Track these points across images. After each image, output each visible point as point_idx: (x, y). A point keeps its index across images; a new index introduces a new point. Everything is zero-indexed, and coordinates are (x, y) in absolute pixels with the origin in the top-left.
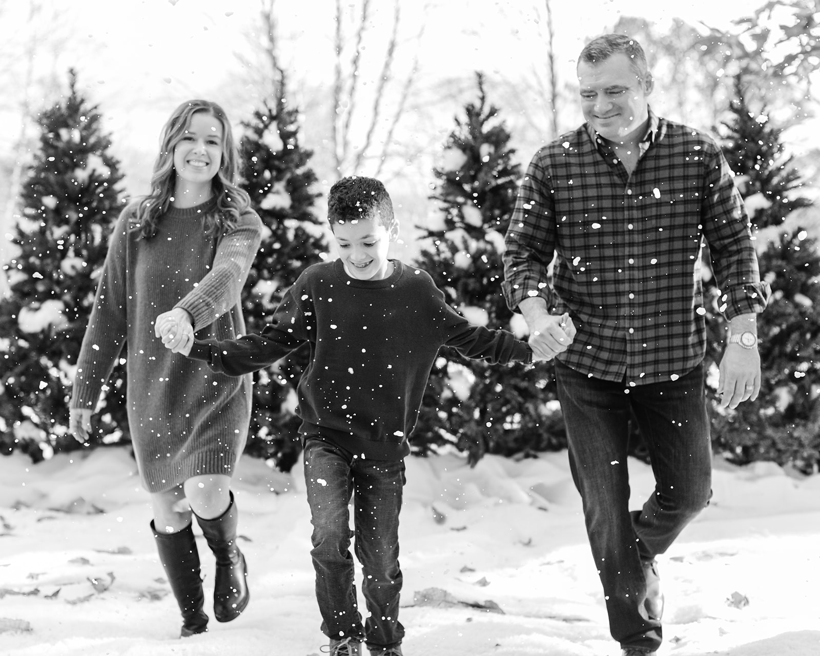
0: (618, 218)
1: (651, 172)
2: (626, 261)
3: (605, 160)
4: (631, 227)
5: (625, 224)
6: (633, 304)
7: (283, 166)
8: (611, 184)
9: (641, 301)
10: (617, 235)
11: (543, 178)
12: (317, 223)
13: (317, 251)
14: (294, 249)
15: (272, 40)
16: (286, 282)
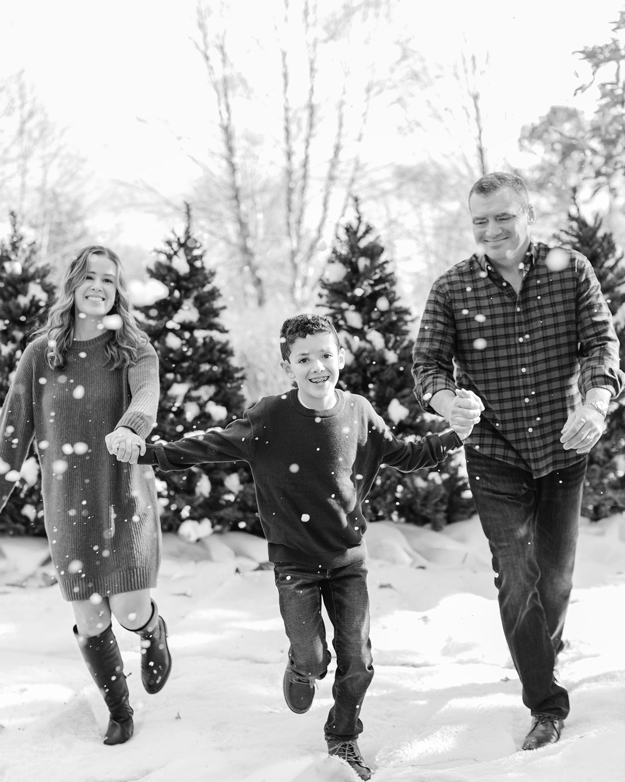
0: (510, 333)
2: (519, 370)
3: (495, 283)
4: (521, 340)
5: (517, 338)
6: (529, 406)
7: (191, 286)
8: (502, 304)
9: (535, 403)
10: (510, 348)
11: (445, 302)
12: (223, 331)
13: (223, 356)
14: (203, 355)
15: (231, 149)
16: (197, 384)
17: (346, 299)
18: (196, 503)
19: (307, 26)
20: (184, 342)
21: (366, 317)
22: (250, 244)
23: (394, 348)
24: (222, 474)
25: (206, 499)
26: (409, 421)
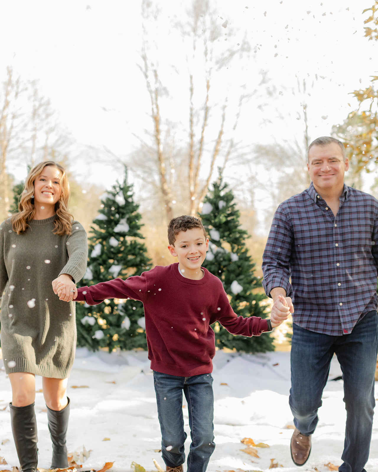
0: (330, 240)
1: (347, 214)
2: (335, 264)
3: (320, 208)
4: (337, 245)
6: (341, 289)
7: (125, 212)
8: (325, 221)
9: (345, 287)
10: (329, 250)
11: (286, 220)
12: (142, 238)
13: (141, 252)
14: (130, 251)
15: (158, 131)
16: (126, 266)
17: (211, 223)
18: (122, 333)
19: (207, 60)
20: (120, 243)
21: (222, 234)
22: (166, 187)
23: (237, 252)
24: (136, 317)
25: (127, 331)
26: (243, 294)
